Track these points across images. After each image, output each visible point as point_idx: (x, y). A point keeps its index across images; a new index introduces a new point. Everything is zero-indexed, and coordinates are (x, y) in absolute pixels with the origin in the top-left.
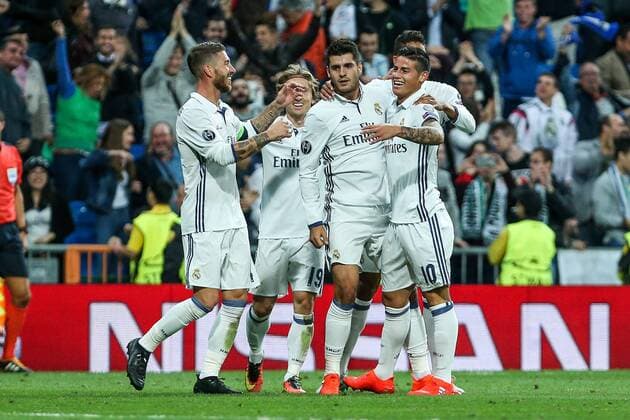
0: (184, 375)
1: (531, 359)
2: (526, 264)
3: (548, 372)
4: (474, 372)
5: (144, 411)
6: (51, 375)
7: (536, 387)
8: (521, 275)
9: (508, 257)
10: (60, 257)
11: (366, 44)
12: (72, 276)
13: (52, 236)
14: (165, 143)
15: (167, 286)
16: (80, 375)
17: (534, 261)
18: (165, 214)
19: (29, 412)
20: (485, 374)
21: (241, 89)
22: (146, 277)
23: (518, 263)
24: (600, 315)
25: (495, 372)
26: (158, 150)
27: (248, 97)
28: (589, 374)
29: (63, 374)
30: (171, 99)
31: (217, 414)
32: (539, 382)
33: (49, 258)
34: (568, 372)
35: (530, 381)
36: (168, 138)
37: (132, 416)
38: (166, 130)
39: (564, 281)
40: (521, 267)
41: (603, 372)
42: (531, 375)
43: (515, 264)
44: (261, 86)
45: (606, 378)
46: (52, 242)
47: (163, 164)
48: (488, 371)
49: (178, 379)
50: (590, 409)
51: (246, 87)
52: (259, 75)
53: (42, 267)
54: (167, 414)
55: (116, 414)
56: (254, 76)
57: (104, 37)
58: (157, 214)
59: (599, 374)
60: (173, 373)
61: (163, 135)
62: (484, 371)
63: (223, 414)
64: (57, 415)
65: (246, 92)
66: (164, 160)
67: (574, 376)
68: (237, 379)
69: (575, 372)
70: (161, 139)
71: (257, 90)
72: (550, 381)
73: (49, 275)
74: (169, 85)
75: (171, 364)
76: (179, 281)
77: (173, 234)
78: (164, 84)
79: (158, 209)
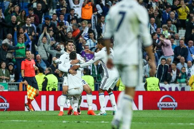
5: (37, 120)
6: (16, 112)
10: (18, 85)
11: (91, 36)
12: (21, 90)
13: (15, 80)
14: (39, 59)
16: (23, 112)
18: (42, 75)
19: (11, 120)
24: (141, 98)
26: (38, 61)
27: (60, 48)
28: (138, 111)
29: (19, 111)
30: (44, 49)
31: (54, 120)
33: (15, 85)
36: (40, 58)
37: (35, 121)
38: (39, 56)
41: (141, 110)
43: (122, 86)
44: (64, 46)
45: (142, 112)
46: (15, 82)
47: (39, 64)
50: (139, 119)
51: (60, 46)
53: (14, 87)
54: (42, 120)
55: (31, 120)
57: (21, 36)
58: (39, 75)
60: (44, 111)
61: (39, 57)
63: (55, 120)
64: (17, 121)
65: (60, 47)
66: (39, 63)
69: (135, 111)
70: (38, 58)
71: (63, 47)
73: (15, 89)
74: (44, 46)
75: (43, 109)
76: (46, 90)
77: (44, 80)
78: (42, 45)
79: (40, 74)
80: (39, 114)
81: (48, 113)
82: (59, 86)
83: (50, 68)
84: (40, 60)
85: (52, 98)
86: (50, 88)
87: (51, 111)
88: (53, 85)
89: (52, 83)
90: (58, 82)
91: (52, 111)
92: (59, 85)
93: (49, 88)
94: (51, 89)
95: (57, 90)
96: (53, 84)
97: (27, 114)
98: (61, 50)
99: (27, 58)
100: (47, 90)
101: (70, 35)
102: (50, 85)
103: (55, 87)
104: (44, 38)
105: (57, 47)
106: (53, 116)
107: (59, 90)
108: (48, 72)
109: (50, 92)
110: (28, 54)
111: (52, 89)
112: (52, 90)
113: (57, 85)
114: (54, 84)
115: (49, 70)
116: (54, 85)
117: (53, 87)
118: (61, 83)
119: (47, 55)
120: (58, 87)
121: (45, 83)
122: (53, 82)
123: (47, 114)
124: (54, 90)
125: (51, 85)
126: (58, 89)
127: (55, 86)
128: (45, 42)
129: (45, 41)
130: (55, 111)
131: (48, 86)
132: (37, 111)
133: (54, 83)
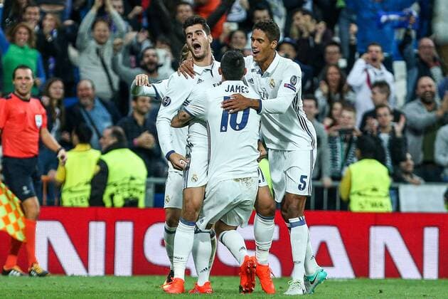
0: (105, 278)
1: (377, 269)
2: (369, 192)
3: (390, 280)
4: (333, 279)
7: (381, 292)
8: (366, 202)
9: (353, 190)
15: (94, 209)
17: (375, 190)
18: (86, 151)
20: (341, 281)
21: (151, 57)
22: (71, 201)
23: (362, 193)
24: (431, 236)
25: (349, 279)
28: (422, 282)
30: (99, 62)
32: (383, 288)
34: (406, 280)
35: (376, 287)
36: (90, 92)
39: (404, 209)
40: (365, 195)
41: (433, 281)
42: (377, 281)
43: (359, 194)
44: (170, 54)
45: (435, 286)
47: (86, 113)
48: (343, 279)
49: (101, 282)
51: (155, 55)
52: (167, 44)
56: (164, 45)
58: (79, 151)
59: (430, 282)
60: (97, 277)
61: (87, 89)
62: (340, 279)
66: (88, 109)
67: (410, 283)
68: (147, 282)
69: (411, 280)
70: (85, 92)
71: (166, 56)
72: (392, 287)
74: (98, 52)
75: (95, 269)
76: (103, 204)
77: (98, 168)
78: (93, 51)
79: (79, 147)
80: (79, 285)
81: (110, 285)
82: (151, 191)
83: (120, 129)
84: (93, 100)
85: (124, 230)
86: (116, 196)
87: (120, 277)
88: (126, 187)
89: (125, 178)
90: (149, 175)
91: (125, 277)
92: (152, 186)
93: (112, 196)
94: (119, 202)
95: (142, 204)
96: (129, 184)
97: (39, 286)
98: (161, 66)
99: (18, 91)
100: (108, 204)
101: (185, 13)
102: (115, 185)
103: (135, 194)
104: (102, 26)
105: (146, 60)
106: (127, 293)
107: (151, 205)
108: (111, 141)
109: (119, 210)
110: (21, 78)
111: (126, 200)
112: (125, 206)
113: (143, 188)
114: (133, 182)
115: (115, 133)
116: (132, 186)
117: (126, 195)
118: (159, 180)
119: (111, 83)
120: (147, 195)
121: (100, 179)
122: (129, 176)
123: (110, 288)
124: (131, 203)
125: (119, 187)
126: (146, 200)
127: (134, 189)
128: (103, 40)
129: (101, 36)
130: (137, 278)
131: (109, 190)
132: (72, 276)
133: (132, 179)
